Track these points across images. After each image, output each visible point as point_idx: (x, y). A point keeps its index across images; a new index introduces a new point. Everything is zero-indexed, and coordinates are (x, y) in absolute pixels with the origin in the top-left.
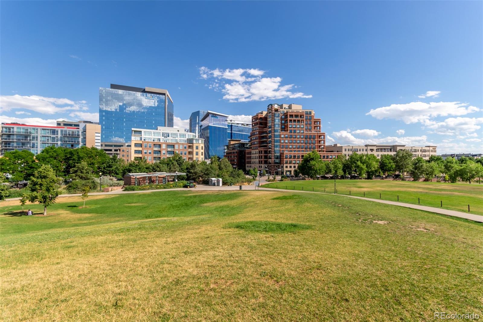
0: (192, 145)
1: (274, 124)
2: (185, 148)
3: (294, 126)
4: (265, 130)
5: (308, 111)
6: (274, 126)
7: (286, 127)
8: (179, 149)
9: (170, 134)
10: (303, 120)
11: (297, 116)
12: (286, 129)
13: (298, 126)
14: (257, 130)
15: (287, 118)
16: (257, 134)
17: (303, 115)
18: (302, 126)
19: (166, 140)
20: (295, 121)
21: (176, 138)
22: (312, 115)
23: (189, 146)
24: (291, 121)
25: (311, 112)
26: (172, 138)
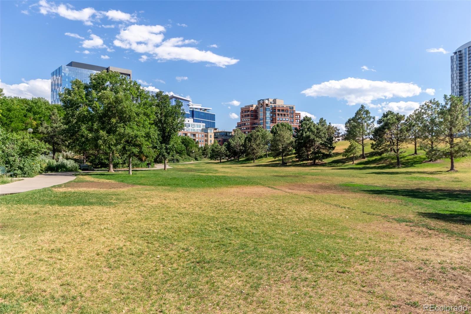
0: (207, 134)
1: (266, 117)
2: (203, 136)
3: (281, 119)
4: (256, 121)
5: (291, 106)
6: (266, 118)
7: (274, 120)
8: (199, 138)
9: (190, 125)
10: (288, 115)
11: (283, 110)
12: (274, 121)
13: (284, 119)
14: (248, 121)
15: (276, 112)
16: (248, 125)
17: (288, 110)
18: (287, 119)
19: (188, 130)
20: (281, 114)
21: (195, 128)
22: (294, 109)
23: (206, 135)
24: (278, 114)
25: (293, 107)
26: (191, 128)
